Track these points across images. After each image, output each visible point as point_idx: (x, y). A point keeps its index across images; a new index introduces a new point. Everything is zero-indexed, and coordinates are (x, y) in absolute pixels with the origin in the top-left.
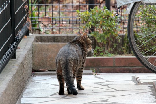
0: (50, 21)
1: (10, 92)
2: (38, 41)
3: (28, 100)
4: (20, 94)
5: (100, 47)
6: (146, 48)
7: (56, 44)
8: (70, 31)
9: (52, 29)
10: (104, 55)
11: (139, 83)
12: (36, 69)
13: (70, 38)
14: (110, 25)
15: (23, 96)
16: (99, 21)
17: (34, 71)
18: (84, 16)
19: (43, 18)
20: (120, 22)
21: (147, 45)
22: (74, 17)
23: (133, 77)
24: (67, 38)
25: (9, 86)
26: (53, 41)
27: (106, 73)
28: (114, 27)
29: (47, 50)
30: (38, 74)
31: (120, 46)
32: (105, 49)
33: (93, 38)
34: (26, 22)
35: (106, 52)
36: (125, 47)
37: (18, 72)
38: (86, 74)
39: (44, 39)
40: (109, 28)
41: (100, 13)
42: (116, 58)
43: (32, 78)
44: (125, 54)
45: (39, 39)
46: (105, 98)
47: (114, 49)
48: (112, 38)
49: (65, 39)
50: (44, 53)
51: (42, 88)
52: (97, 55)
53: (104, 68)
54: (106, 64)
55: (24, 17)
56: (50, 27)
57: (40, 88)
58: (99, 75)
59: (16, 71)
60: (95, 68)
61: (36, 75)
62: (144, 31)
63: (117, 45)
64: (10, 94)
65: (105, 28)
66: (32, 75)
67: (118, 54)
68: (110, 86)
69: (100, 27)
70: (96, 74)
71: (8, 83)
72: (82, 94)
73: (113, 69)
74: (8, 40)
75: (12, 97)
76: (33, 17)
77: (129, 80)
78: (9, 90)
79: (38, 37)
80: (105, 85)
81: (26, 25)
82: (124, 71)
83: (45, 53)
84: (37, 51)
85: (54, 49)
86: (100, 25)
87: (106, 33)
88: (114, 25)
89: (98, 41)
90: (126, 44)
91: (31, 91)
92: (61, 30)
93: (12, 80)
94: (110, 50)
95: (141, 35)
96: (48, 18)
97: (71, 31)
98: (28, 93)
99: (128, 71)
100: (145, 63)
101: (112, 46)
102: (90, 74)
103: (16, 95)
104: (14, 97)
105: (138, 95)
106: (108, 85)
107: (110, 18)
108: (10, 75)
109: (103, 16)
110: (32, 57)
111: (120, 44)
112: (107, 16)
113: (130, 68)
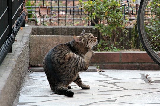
0: (48, 11)
1: (8, 90)
2: (35, 33)
3: (26, 99)
4: (17, 92)
5: (105, 41)
6: (156, 43)
7: (56, 37)
8: (69, 22)
9: (50, 20)
10: (109, 49)
11: (149, 81)
12: (33, 64)
13: (71, 30)
14: (116, 16)
15: (21, 94)
16: (104, 11)
17: (31, 66)
18: (87, 6)
19: (41, 7)
20: (127, 14)
21: (157, 39)
22: (75, 7)
23: (142, 75)
24: (68, 31)
25: (7, 83)
26: (51, 34)
27: (111, 70)
28: (120, 19)
29: (46, 43)
30: (35, 70)
31: (127, 40)
32: (110, 42)
33: (97, 31)
34: (22, 11)
35: (111, 46)
36: (132, 41)
37: (16, 68)
38: (90, 70)
39: (41, 31)
40: (115, 20)
41: (105, 3)
42: (123, 53)
43: (29, 75)
44: (133, 49)
45: (36, 31)
46: (113, 97)
47: (120, 43)
48: (118, 31)
49: (65, 31)
50: (42, 46)
51: (41, 86)
52: (102, 49)
53: (109, 64)
54: (111, 59)
55: (20, 6)
56: (46, 17)
57: (39, 86)
58: (104, 71)
59: (14, 66)
60: (100, 64)
61: (33, 71)
62: (154, 23)
63: (124, 38)
64: (8, 91)
65: (110, 20)
66: (29, 71)
67: (124, 49)
68: (117, 84)
69: (105, 18)
70: (100, 71)
71: (7, 79)
72: (87, 93)
73: (120, 66)
74: (5, 31)
75: (10, 96)
76: (29, 7)
77: (138, 78)
78: (7, 87)
79: (35, 28)
80: (112, 83)
81: (22, 15)
82: (132, 67)
83: (44, 46)
84: (34, 45)
85: (54, 42)
86: (106, 16)
87: (112, 26)
88: (121, 17)
89: (103, 35)
90: (133, 38)
91: (30, 89)
92: (60, 21)
93: (11, 77)
94: (116, 44)
95: (151, 28)
96: (46, 8)
97: (71, 23)
98: (25, 91)
99: (136, 68)
100: (156, 59)
101: (118, 40)
102: (94, 71)
103: (14, 94)
104: (11, 96)
105: (149, 95)
106: (116, 83)
107: (116, 8)
108: (7, 70)
109: (109, 6)
110: (29, 50)
111: (127, 37)
112: (113, 6)
113: (138, 64)
